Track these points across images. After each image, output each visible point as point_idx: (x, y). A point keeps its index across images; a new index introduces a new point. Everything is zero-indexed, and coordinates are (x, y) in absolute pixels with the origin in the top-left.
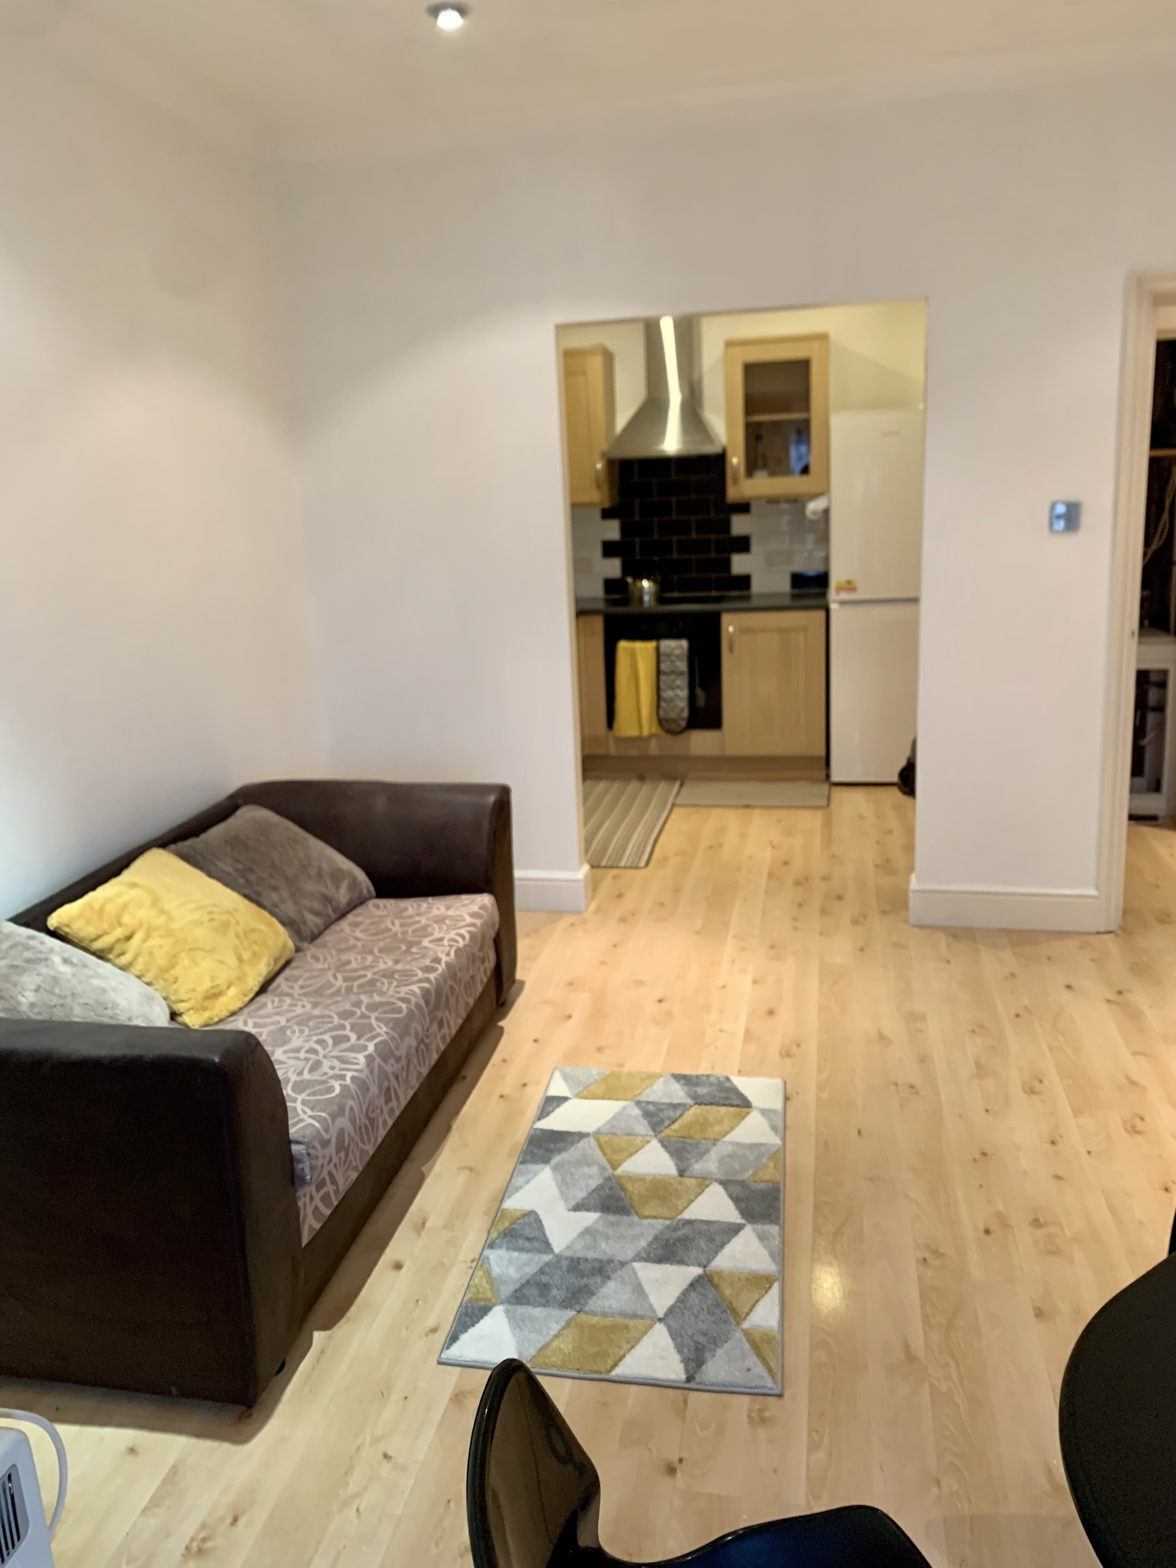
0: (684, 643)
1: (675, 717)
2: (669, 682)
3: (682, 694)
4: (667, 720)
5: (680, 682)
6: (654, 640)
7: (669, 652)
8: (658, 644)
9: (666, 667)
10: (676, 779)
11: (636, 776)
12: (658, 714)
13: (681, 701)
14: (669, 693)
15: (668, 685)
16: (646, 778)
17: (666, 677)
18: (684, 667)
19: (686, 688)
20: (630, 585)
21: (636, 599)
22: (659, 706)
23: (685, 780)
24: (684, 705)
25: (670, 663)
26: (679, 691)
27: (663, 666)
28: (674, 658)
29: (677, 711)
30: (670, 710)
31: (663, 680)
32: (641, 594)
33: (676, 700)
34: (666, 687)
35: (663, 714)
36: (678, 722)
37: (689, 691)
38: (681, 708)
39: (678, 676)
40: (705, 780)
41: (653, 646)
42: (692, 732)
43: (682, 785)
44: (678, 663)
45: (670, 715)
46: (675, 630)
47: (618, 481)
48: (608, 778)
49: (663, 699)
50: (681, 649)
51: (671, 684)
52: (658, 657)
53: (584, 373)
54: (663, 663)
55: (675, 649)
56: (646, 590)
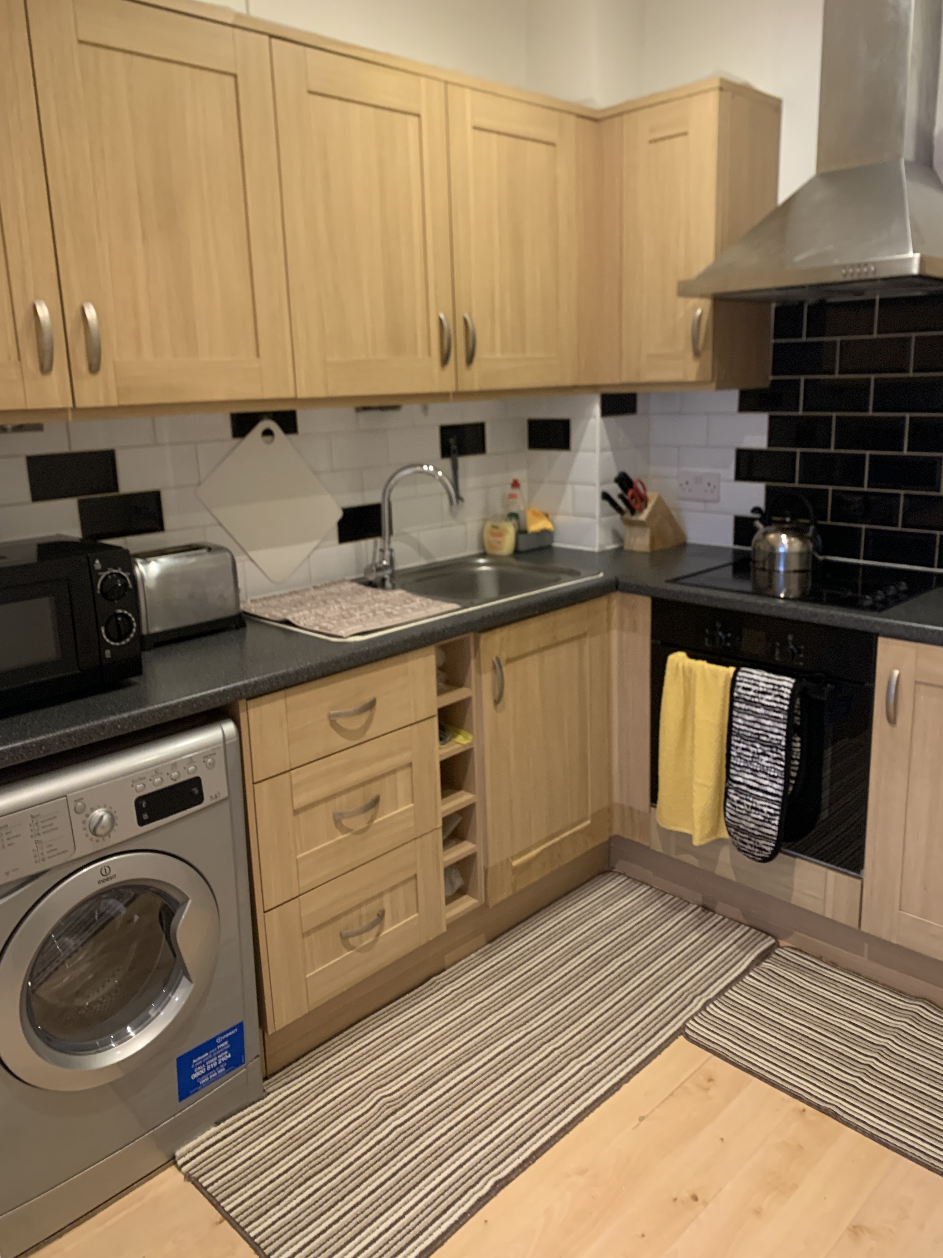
0: (787, 683)
1: (753, 829)
2: (748, 756)
3: (771, 787)
4: (738, 829)
5: (768, 762)
6: (733, 665)
7: (752, 696)
8: (735, 674)
9: (744, 725)
10: (768, 934)
11: (700, 901)
12: (725, 811)
13: (768, 800)
14: (746, 778)
15: (746, 761)
16: (715, 912)
17: (744, 743)
18: (779, 734)
19: (781, 778)
20: (757, 536)
21: (761, 566)
22: (726, 796)
23: (782, 943)
24: (772, 811)
25: (751, 718)
26: (765, 779)
27: (740, 721)
28: (761, 711)
29: (757, 819)
30: (744, 812)
31: (737, 747)
32: (772, 555)
33: (758, 796)
34: (742, 764)
35: (731, 815)
36: (757, 840)
37: (786, 785)
38: (765, 815)
39: (766, 749)
40: (820, 959)
41: (728, 674)
42: (798, 860)
43: (764, 956)
44: (768, 723)
45: (744, 822)
46: (777, 653)
47: (773, 341)
48: (652, 887)
49: (735, 785)
50: (776, 696)
51: (751, 762)
52: (732, 699)
53: (685, 134)
54: (740, 715)
55: (764, 693)
56: (782, 550)
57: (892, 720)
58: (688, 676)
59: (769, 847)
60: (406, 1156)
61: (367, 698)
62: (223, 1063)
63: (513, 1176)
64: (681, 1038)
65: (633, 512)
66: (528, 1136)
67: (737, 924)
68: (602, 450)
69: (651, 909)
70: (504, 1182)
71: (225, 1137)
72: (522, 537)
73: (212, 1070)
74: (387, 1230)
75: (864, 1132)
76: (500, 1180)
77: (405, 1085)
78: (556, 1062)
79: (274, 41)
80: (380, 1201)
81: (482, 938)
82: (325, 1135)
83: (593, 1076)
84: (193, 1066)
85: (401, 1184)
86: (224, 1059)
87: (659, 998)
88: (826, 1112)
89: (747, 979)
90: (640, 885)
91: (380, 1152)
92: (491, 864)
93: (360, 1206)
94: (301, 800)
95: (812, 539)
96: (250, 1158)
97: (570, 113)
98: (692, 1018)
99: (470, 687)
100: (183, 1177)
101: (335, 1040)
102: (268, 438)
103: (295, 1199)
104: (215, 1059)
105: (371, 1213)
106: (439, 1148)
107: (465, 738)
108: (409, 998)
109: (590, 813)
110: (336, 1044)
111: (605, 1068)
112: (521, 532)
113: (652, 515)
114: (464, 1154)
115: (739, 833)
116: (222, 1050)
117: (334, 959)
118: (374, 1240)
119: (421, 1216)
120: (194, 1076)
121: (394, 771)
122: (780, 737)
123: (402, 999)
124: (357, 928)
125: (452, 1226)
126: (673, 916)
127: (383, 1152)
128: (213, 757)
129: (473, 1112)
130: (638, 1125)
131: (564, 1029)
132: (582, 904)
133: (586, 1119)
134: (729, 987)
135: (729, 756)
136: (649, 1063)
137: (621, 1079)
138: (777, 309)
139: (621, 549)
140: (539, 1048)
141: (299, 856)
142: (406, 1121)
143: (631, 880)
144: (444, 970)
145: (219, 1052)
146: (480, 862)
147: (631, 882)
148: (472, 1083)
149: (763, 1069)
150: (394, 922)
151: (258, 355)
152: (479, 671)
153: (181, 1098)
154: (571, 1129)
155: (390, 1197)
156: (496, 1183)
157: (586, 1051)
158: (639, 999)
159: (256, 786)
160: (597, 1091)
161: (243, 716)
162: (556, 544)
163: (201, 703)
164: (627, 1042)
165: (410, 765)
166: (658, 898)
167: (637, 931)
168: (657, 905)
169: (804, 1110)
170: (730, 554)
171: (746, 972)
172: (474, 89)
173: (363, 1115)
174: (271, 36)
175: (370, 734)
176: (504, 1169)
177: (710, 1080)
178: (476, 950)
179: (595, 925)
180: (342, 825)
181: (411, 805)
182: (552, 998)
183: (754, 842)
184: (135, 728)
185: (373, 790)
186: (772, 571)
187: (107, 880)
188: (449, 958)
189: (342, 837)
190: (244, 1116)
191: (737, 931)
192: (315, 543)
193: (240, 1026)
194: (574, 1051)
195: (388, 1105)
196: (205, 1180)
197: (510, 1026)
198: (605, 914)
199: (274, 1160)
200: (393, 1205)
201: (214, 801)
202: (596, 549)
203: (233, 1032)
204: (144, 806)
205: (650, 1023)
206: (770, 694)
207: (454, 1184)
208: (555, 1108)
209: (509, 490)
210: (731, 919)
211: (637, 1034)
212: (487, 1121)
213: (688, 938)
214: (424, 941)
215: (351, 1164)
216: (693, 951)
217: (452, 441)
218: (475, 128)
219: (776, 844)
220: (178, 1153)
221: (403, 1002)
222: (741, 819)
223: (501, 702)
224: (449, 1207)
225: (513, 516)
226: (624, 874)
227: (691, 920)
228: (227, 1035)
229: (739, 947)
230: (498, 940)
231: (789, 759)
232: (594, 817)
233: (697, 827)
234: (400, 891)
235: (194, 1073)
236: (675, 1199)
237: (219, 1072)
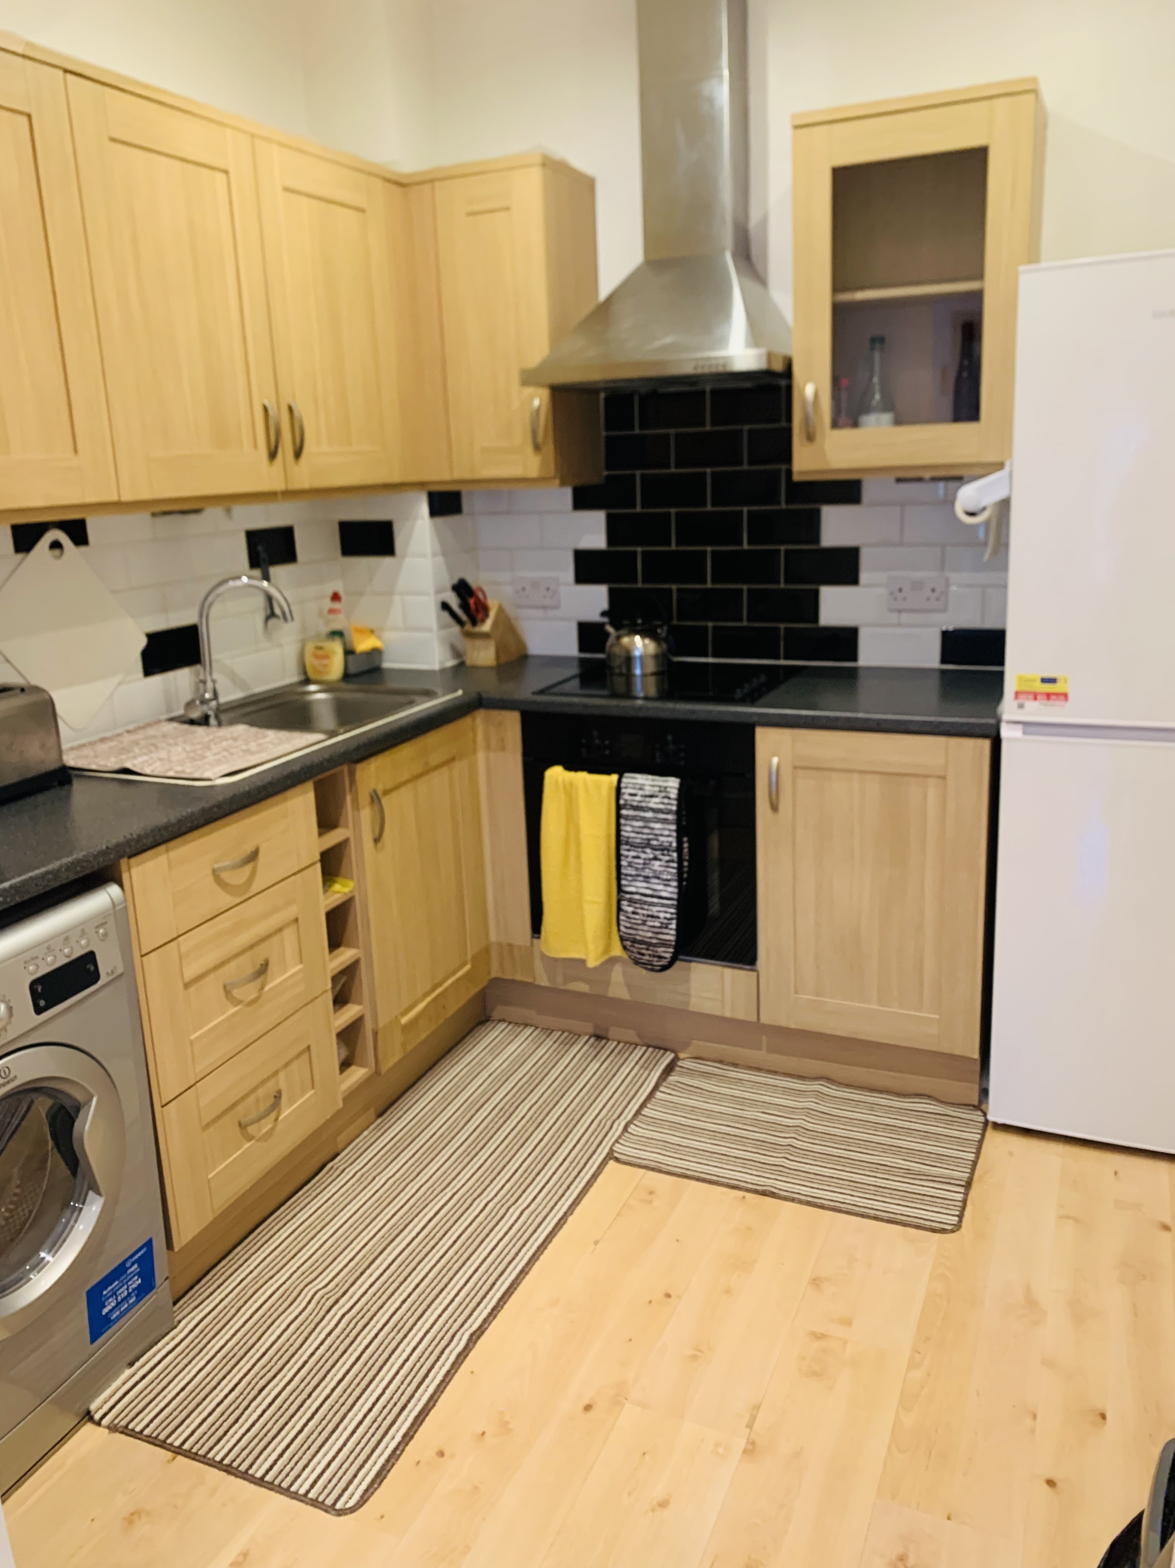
0: (673, 784)
1: (651, 938)
2: (639, 864)
3: (666, 891)
4: (634, 941)
5: (660, 866)
6: (615, 772)
7: (640, 802)
8: (619, 781)
9: (633, 832)
10: (666, 1050)
11: (591, 1030)
12: (618, 925)
13: (663, 905)
14: (640, 886)
15: (637, 869)
16: (608, 1040)
17: (634, 851)
18: (669, 836)
19: (674, 880)
20: (611, 640)
21: (617, 671)
22: (619, 909)
23: (681, 1055)
24: (668, 916)
25: (640, 824)
26: (658, 884)
27: (628, 829)
28: (649, 815)
29: (654, 927)
30: (640, 922)
31: (627, 857)
32: (629, 659)
33: (653, 903)
34: (634, 873)
35: (626, 927)
36: (656, 949)
37: (680, 887)
38: (662, 920)
39: (658, 853)
40: (721, 1062)
41: (611, 783)
42: (693, 965)
43: (669, 1069)
44: (658, 826)
45: (641, 933)
46: (658, 754)
47: (604, 433)
48: (537, 1028)
49: (628, 896)
50: (664, 797)
51: (643, 869)
52: (619, 808)
53: (507, 209)
54: (628, 822)
55: (651, 796)
56: (637, 653)
57: (774, 808)
58: (570, 792)
59: (667, 953)
60: (365, 1338)
61: (249, 849)
62: (134, 1290)
63: (486, 1325)
64: (612, 1163)
65: (474, 623)
66: (489, 1287)
67: (633, 1046)
68: (434, 555)
69: (543, 1049)
70: (478, 1333)
71: (144, 1377)
72: (350, 657)
73: (123, 1300)
74: (370, 1410)
75: (801, 1202)
76: (475, 1332)
77: (338, 1274)
78: (493, 1214)
79: (69, 77)
80: (352, 1386)
81: (372, 1113)
82: (264, 1343)
83: (536, 1217)
84: (103, 1299)
85: (369, 1365)
86: (134, 1286)
87: (578, 1131)
88: (764, 1193)
89: (659, 1095)
90: (525, 1028)
91: (334, 1342)
92: (381, 1025)
93: (332, 1398)
94: (190, 972)
95: (666, 640)
96: (183, 1389)
97: (377, 176)
98: (617, 1141)
99: (346, 826)
100: (107, 1431)
101: (236, 1251)
102: (57, 552)
103: (255, 1411)
104: (125, 1287)
105: (347, 1400)
106: (399, 1322)
107: (344, 886)
108: (308, 1190)
109: (469, 957)
110: (240, 1254)
111: (545, 1207)
112: (349, 652)
113: (495, 625)
114: (427, 1320)
115: (636, 945)
116: (132, 1275)
117: (235, 1152)
118: (361, 1423)
119: (403, 1388)
120: (105, 1311)
121: (280, 930)
122: (670, 839)
123: (300, 1193)
124: (254, 1115)
125: (439, 1386)
126: (567, 1051)
127: (338, 1342)
128: (105, 926)
129: (422, 1280)
130: (595, 1249)
131: (492, 1182)
132: (468, 1058)
133: (542, 1257)
134: (643, 1106)
135: (619, 867)
136: (587, 1192)
137: (565, 1213)
138: (607, 399)
139: (462, 665)
140: (471, 1205)
141: (193, 1037)
142: (352, 1307)
143: (513, 1024)
144: (337, 1155)
145: (129, 1277)
146: (368, 1025)
147: (513, 1027)
148: (411, 1254)
149: (697, 1171)
150: (291, 1102)
151: (76, 451)
152: (356, 807)
153: (93, 1341)
154: (530, 1269)
155: (362, 1379)
156: (472, 1335)
157: (520, 1196)
158: (559, 1136)
159: (144, 959)
160: (544, 1229)
161: (125, 877)
162: (386, 665)
163: (85, 864)
164: (560, 1178)
165: (296, 920)
166: (548, 1036)
167: (535, 1072)
168: (547, 1044)
169: (744, 1197)
170: (576, 663)
171: (656, 1088)
172: (281, 144)
173: (300, 1314)
174: (66, 71)
175: (255, 888)
176: (474, 1322)
177: (651, 1193)
178: (368, 1127)
179: (490, 1075)
180: (233, 997)
181: (300, 967)
182: (468, 1155)
183: (652, 951)
184: (18, 899)
185: (261, 953)
186: (629, 676)
187: (8, 1082)
188: (342, 1139)
189: (233, 1010)
190: (159, 1351)
191: (636, 1052)
192: (118, 678)
193: (149, 1244)
194: (508, 1200)
195: (326, 1297)
196: (137, 1424)
197: (433, 1192)
198: (496, 1063)
199: (214, 1383)
200: (368, 1386)
201: (111, 978)
202: (436, 667)
203: (142, 1252)
204: (40, 990)
205: (577, 1156)
206: (656, 796)
207: (426, 1349)
208: (507, 1254)
209: (328, 604)
210: (626, 1043)
211: (567, 1169)
212: (440, 1284)
213: (588, 1069)
214: (321, 1122)
215: (306, 1362)
216: (598, 1080)
217: (260, 548)
218: (287, 189)
219: (674, 948)
220: (93, 1407)
221: (302, 1195)
222: (637, 929)
223: (381, 841)
224: (429, 1371)
225: (337, 634)
226: (504, 1020)
227: (587, 1051)
228: (136, 1257)
229: (642, 1067)
230: (388, 1112)
231: (680, 860)
232: (475, 959)
233: (591, 947)
234: (295, 1066)
235: (105, 1307)
236: (650, 1302)
237: (131, 1301)
